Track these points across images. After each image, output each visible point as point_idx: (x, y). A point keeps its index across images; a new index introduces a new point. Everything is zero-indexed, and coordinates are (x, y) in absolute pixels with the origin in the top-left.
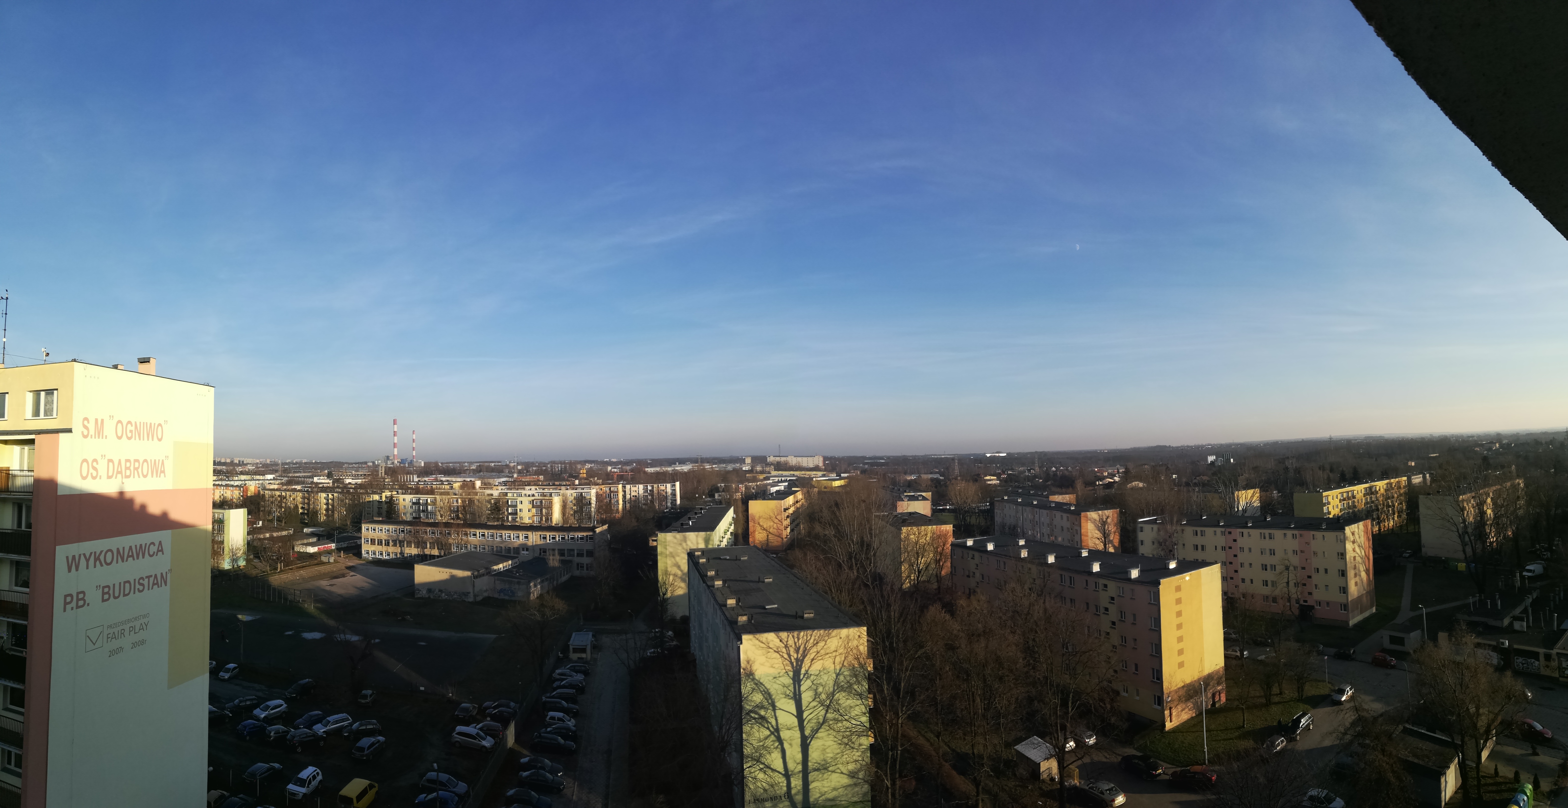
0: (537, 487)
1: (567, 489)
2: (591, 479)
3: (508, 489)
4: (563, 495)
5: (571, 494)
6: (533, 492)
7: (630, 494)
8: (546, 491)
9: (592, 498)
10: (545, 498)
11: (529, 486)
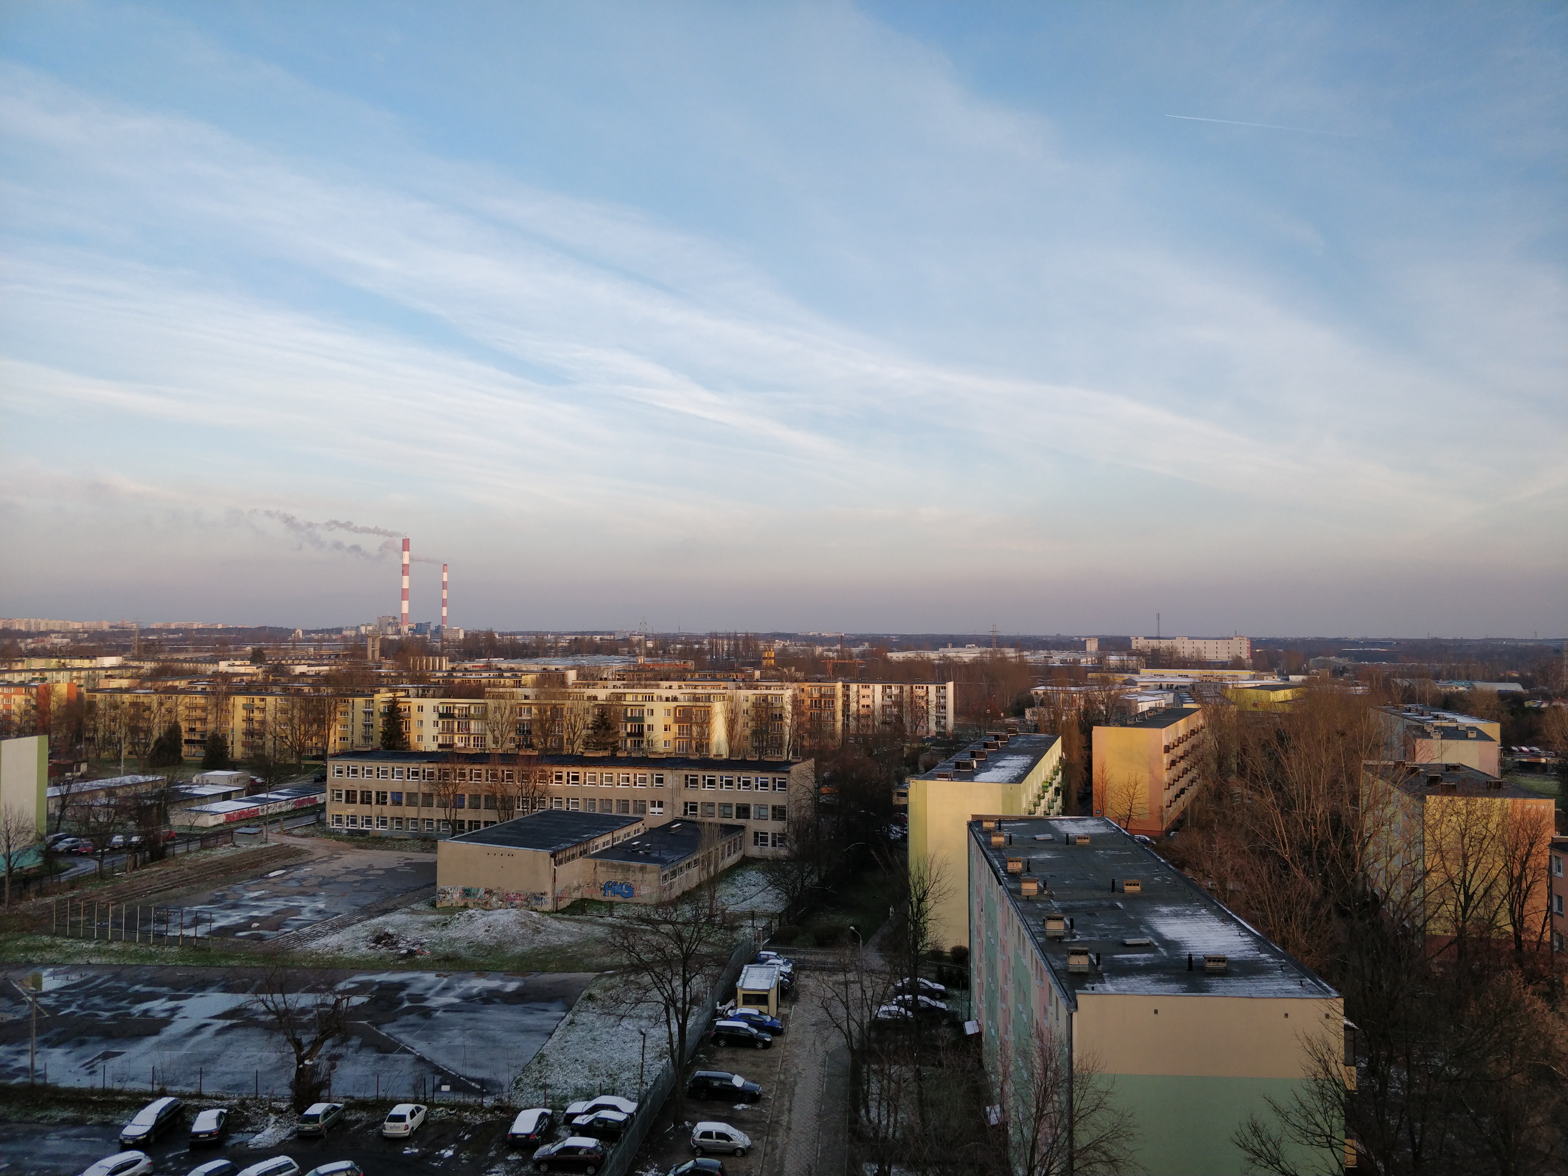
0: (682, 683)
1: (740, 688)
2: (785, 670)
3: (626, 686)
4: (731, 699)
5: (746, 696)
6: (675, 692)
7: (858, 702)
8: (699, 691)
9: (786, 707)
10: (698, 704)
11: (667, 680)
